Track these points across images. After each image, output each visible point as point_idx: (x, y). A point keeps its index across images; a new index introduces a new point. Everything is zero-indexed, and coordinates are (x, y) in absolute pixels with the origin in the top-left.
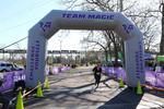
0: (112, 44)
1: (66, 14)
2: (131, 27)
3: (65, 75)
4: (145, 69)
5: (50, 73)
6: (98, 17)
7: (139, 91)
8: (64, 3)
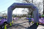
0: (30, 12)
1: (18, 4)
2: (35, 7)
3: (17, 20)
4: (39, 18)
5: (14, 20)
6: (26, 4)
7: (37, 24)
8: (17, 1)
